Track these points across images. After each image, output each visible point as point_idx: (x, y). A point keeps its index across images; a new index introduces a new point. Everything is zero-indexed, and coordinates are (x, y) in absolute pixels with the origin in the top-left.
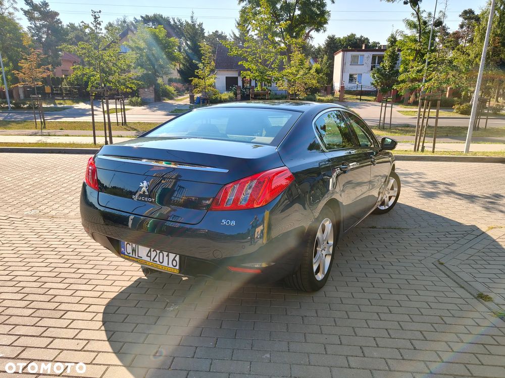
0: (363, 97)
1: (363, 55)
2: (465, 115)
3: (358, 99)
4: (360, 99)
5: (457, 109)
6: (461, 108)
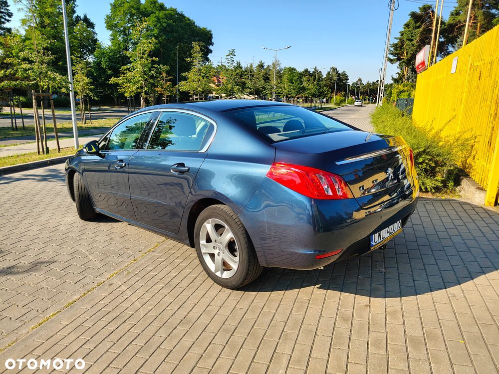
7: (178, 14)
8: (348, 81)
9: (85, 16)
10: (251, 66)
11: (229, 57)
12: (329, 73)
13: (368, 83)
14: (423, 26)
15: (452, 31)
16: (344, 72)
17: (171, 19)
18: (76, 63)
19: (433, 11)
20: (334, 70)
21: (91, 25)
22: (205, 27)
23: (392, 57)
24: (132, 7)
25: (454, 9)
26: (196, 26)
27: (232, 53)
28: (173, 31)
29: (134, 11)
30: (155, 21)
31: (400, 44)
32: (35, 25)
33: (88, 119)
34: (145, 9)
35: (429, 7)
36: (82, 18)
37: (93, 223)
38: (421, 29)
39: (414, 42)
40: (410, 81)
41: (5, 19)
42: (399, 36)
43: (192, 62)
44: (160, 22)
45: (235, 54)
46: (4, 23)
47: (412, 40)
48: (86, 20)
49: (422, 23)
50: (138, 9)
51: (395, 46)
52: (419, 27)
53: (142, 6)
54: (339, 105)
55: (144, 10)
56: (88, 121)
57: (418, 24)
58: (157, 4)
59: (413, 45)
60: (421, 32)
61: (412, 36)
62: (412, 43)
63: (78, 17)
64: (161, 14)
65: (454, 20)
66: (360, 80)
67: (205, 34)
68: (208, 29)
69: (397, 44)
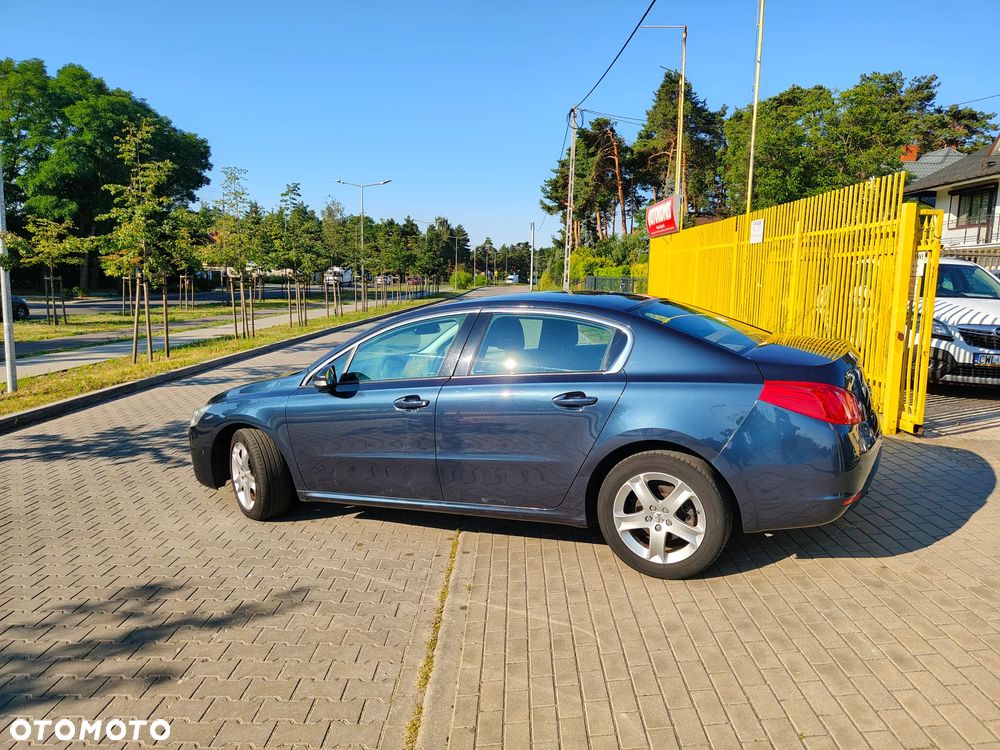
7: (136, 103)
8: (468, 244)
11: (287, 198)
12: (432, 228)
13: (504, 247)
14: (599, 154)
15: (645, 164)
16: (460, 226)
17: (123, 113)
19: (612, 130)
20: (444, 223)
22: (193, 133)
23: (548, 202)
24: (29, 82)
25: (643, 128)
26: (175, 130)
27: (294, 189)
29: (33, 92)
30: (88, 115)
31: (561, 181)
34: (62, 88)
35: (607, 123)
37: (286, 524)
38: (597, 158)
39: (588, 179)
40: (587, 245)
42: (557, 166)
44: (98, 118)
47: (583, 176)
49: (597, 148)
50: (43, 88)
51: (554, 184)
52: (593, 155)
53: (51, 84)
54: (465, 289)
55: (58, 90)
57: (592, 150)
58: (89, 82)
59: (587, 184)
60: (598, 163)
61: (583, 169)
62: (585, 180)
64: (102, 102)
65: (645, 145)
66: (488, 241)
67: (195, 147)
68: (200, 137)
69: (556, 182)
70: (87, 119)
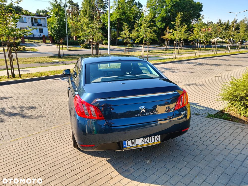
0: (35, 41)
1: (26, 17)
2: (86, 48)
3: (33, 42)
4: (34, 42)
5: (83, 46)
6: (84, 45)
9: (139, 2)
10: (228, 22)
18: (125, 25)
21: (141, 6)
22: (199, 2)
28: (178, 6)
32: (115, 9)
33: (127, 51)
36: (137, 3)
41: (107, 7)
43: (175, 24)
45: (204, 18)
46: (106, 8)
48: (139, 4)
56: (127, 52)
63: (136, 2)
67: (199, 6)
68: (200, 3)
70: (169, 3)
